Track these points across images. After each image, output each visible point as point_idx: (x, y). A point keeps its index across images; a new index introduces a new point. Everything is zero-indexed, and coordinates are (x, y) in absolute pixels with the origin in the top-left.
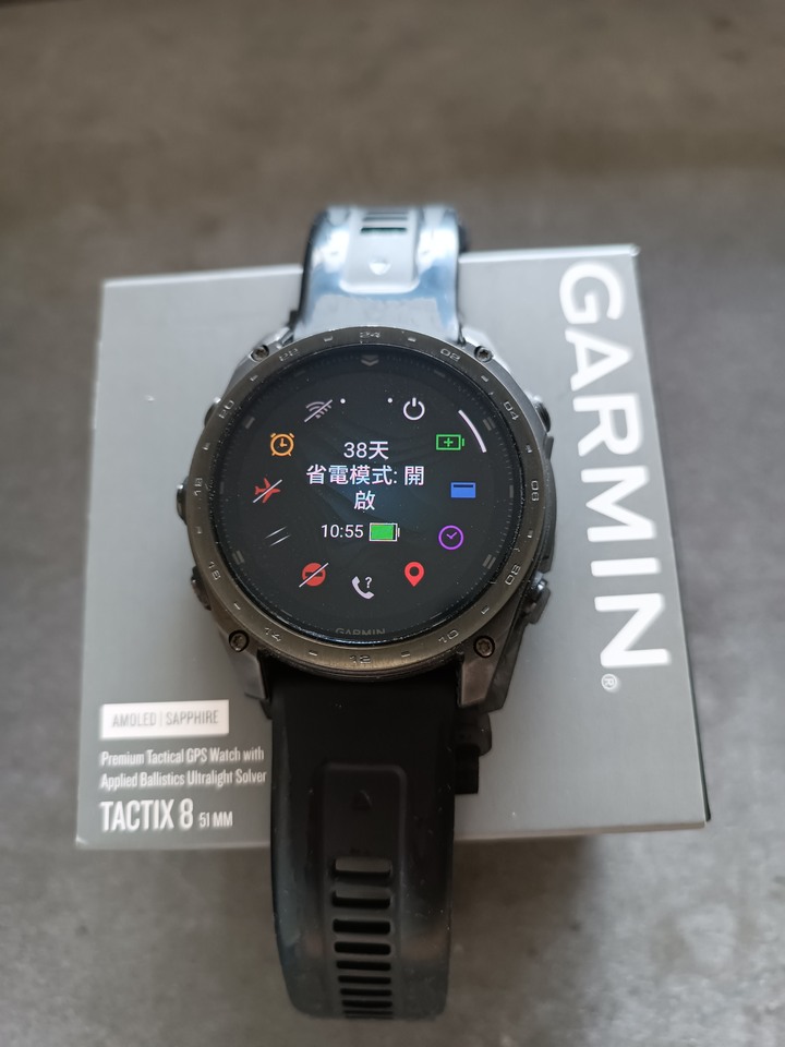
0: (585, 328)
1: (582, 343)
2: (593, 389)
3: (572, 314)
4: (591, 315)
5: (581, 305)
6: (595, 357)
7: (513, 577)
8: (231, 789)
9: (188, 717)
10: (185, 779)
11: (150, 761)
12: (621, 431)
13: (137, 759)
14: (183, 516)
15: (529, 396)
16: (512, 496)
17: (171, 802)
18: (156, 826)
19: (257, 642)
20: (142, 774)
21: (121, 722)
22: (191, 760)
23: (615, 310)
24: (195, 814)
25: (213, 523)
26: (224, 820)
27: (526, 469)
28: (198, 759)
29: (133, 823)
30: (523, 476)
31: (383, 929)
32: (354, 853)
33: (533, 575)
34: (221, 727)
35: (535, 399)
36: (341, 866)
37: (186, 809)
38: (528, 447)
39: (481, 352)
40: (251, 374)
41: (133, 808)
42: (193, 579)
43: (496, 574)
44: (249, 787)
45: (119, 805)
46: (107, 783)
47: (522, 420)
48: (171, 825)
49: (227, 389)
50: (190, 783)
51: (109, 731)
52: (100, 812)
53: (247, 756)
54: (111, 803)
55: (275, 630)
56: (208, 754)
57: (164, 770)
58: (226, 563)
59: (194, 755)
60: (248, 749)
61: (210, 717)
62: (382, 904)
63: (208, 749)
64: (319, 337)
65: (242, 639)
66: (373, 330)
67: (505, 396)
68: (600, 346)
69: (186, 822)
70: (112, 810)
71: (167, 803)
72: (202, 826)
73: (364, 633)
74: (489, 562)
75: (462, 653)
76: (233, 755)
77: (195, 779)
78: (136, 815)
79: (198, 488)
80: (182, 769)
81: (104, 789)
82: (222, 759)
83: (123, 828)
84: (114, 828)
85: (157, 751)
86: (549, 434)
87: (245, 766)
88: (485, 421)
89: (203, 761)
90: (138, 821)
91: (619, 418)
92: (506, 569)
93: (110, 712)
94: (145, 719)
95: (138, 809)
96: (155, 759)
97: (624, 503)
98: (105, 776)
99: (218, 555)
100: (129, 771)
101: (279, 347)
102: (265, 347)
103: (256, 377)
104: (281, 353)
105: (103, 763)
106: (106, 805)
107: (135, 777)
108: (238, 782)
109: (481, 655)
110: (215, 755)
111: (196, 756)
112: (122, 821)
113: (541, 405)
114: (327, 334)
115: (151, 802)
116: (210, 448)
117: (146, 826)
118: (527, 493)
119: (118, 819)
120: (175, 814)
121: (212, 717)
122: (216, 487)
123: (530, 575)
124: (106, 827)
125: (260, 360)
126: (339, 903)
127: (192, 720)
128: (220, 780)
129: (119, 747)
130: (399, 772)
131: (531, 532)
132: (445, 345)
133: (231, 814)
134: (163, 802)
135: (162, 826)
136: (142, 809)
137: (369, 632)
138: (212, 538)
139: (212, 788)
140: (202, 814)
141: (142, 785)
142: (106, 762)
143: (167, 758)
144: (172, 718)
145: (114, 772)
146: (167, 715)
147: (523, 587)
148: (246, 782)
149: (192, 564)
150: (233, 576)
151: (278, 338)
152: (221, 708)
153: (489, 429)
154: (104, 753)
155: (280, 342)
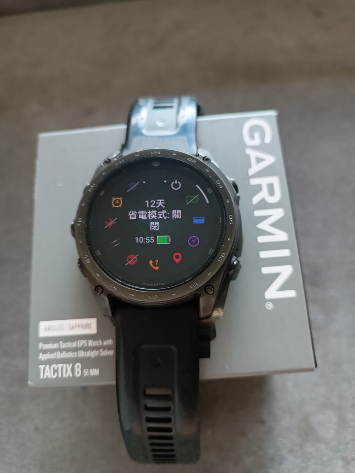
0: (254, 148)
1: (253, 154)
2: (259, 175)
3: (248, 141)
4: (257, 141)
5: (252, 137)
6: (259, 160)
7: (222, 258)
8: (98, 358)
9: (78, 326)
10: (77, 354)
11: (61, 347)
12: (272, 192)
13: (55, 346)
14: (74, 235)
15: (228, 178)
16: (221, 222)
17: (71, 365)
18: (64, 376)
19: (107, 290)
20: (58, 352)
21: (48, 329)
22: (80, 345)
23: (268, 140)
24: (82, 370)
25: (87, 238)
26: (95, 372)
27: (227, 210)
28: (83, 345)
29: (54, 375)
30: (225, 213)
31: (168, 420)
32: (154, 386)
33: (231, 257)
34: (93, 330)
35: (231, 179)
36: (149, 392)
37: (78, 367)
38: (227, 200)
39: (206, 159)
40: (103, 172)
41: (54, 368)
42: (79, 263)
43: (214, 257)
44: (106, 357)
45: (48, 366)
46: (42, 357)
47: (224, 188)
48: (71, 375)
49: (93, 179)
50: (80, 356)
51: (43, 333)
52: (39, 370)
53: (105, 343)
54: (44, 366)
55: (115, 285)
56: (87, 343)
57: (68, 350)
58: (92, 255)
59: (81, 343)
60: (105, 340)
61: (88, 326)
62: (168, 409)
63: (87, 340)
64: (133, 155)
65: (100, 289)
66: (157, 150)
67: (216, 178)
68: (261, 155)
69: (78, 373)
70: (44, 369)
71: (69, 365)
72: (85, 375)
73: (155, 285)
74: (211, 251)
75: (199, 293)
76: (99, 343)
77: (81, 354)
78: (55, 371)
79: (80, 223)
80: (75, 350)
81: (41, 360)
82: (94, 345)
83: (49, 377)
84: (45, 377)
85: (64, 342)
86: (238, 195)
87: (104, 348)
88: (208, 189)
89: (85, 346)
90: (56, 374)
91: (271, 187)
92: (218, 255)
93: (43, 325)
94: (59, 327)
95: (56, 368)
96: (64, 345)
97: (273, 225)
98: (41, 354)
99: (89, 252)
100: (52, 351)
101: (116, 160)
102: (109, 160)
103: (105, 173)
104: (116, 162)
105: (40, 348)
106: (42, 367)
107: (55, 354)
108: (101, 355)
109: (208, 293)
110: (91, 343)
111: (82, 343)
112: (49, 374)
113: (234, 182)
114: (137, 153)
115: (62, 365)
116: (85, 205)
117: (60, 376)
118: (227, 220)
119: (47, 373)
120: (73, 370)
121: (89, 326)
122: (88, 222)
123: (229, 257)
124: (42, 377)
125: (107, 165)
126: (148, 409)
127: (80, 328)
128: (93, 354)
129: (47, 340)
130: (174, 348)
131: (229, 238)
132: (189, 156)
133: (98, 369)
134: (68, 365)
135: (67, 376)
136: (58, 368)
137: (157, 285)
138: (86, 244)
139: (89, 358)
140: (85, 370)
141: (58, 357)
142: (41, 347)
143: (69, 345)
144: (71, 327)
145: (45, 352)
146: (69, 326)
147: (227, 263)
148: (105, 354)
149: (78, 257)
150: (96, 261)
151: (115, 156)
152: (93, 322)
153: (210, 193)
154: (41, 343)
155: (116, 157)
